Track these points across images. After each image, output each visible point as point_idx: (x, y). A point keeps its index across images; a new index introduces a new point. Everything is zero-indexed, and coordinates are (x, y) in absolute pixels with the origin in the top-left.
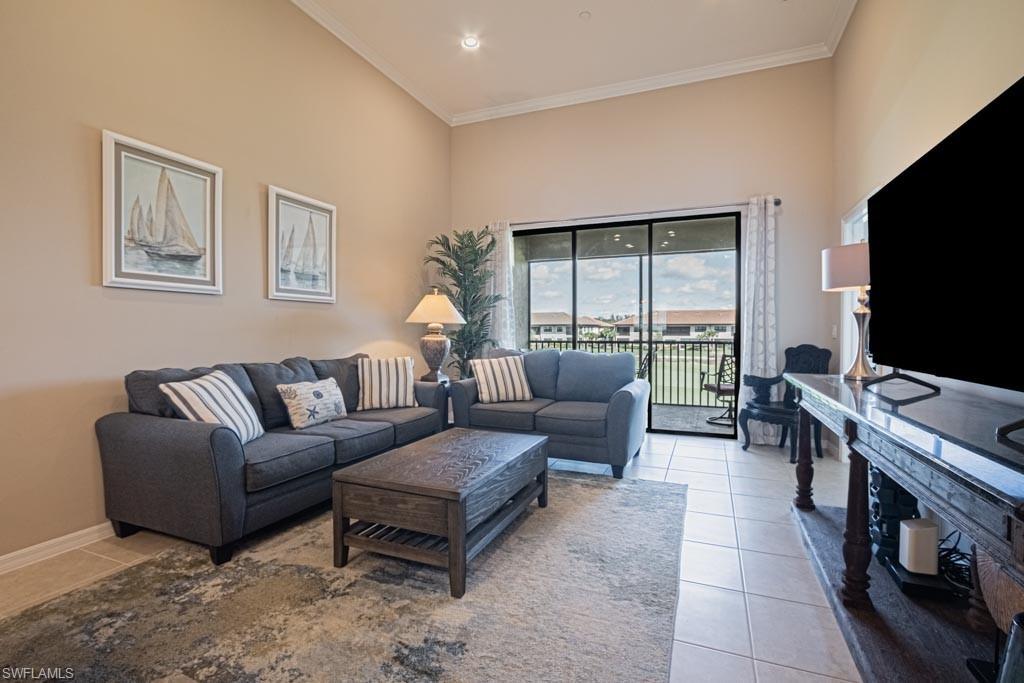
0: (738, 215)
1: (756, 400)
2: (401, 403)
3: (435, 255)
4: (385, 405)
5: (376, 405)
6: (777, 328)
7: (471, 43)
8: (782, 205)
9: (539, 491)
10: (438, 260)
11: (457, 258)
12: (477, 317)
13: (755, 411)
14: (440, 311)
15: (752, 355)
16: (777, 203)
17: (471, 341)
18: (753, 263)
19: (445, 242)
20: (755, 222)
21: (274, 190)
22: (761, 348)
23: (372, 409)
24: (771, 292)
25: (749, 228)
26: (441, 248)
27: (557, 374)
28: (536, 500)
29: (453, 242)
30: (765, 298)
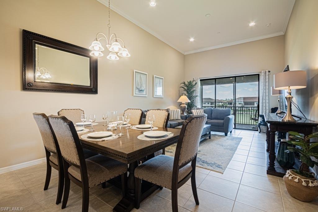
0: (259, 75)
1: (263, 121)
2: (178, 119)
3: (182, 86)
4: (175, 119)
5: (173, 119)
6: (269, 103)
7: (192, 40)
8: (271, 72)
9: (209, 135)
10: (182, 87)
11: (187, 86)
12: (192, 100)
13: (262, 123)
14: (184, 99)
15: (262, 110)
16: (269, 72)
17: (190, 106)
18: (263, 87)
19: (184, 83)
20: (263, 77)
21: (154, 76)
22: (264, 108)
23: (172, 120)
24: (267, 94)
25: (262, 78)
26: (184, 85)
27: (212, 114)
28: (208, 137)
29: (186, 83)
30: (265, 96)
